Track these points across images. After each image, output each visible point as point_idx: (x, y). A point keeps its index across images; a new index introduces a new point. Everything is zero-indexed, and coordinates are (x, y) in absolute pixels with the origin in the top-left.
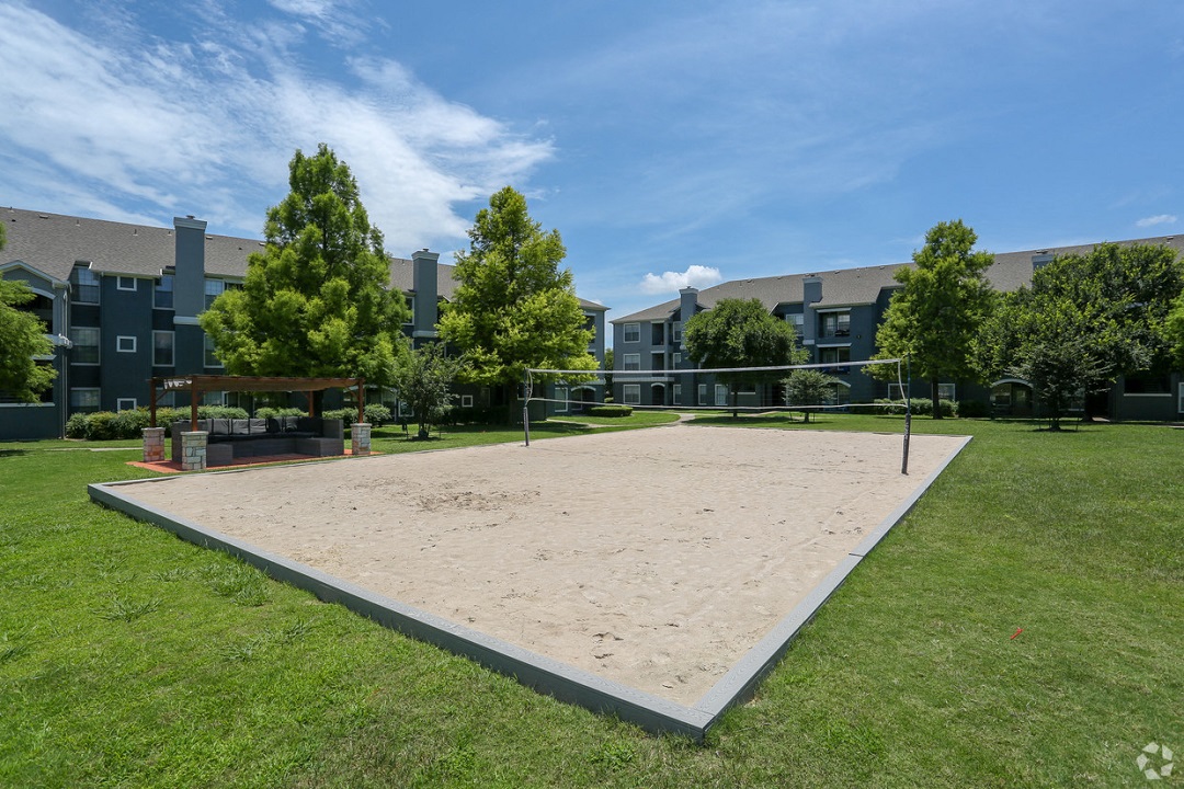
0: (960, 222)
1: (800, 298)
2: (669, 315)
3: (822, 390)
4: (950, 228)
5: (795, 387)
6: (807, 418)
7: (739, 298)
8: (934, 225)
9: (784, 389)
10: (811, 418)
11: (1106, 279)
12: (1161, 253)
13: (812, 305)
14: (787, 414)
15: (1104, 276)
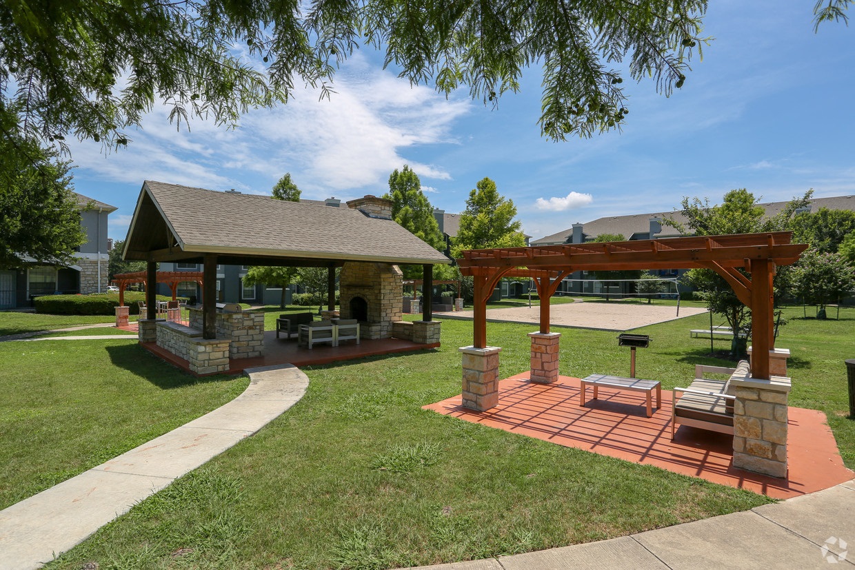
0: (744, 190)
1: (648, 230)
2: (565, 240)
3: (658, 286)
4: (738, 193)
5: (643, 285)
6: (649, 301)
7: (611, 233)
8: (729, 191)
9: (637, 285)
10: (652, 302)
11: (819, 229)
12: (851, 215)
13: (655, 235)
14: (638, 299)
15: (818, 228)
